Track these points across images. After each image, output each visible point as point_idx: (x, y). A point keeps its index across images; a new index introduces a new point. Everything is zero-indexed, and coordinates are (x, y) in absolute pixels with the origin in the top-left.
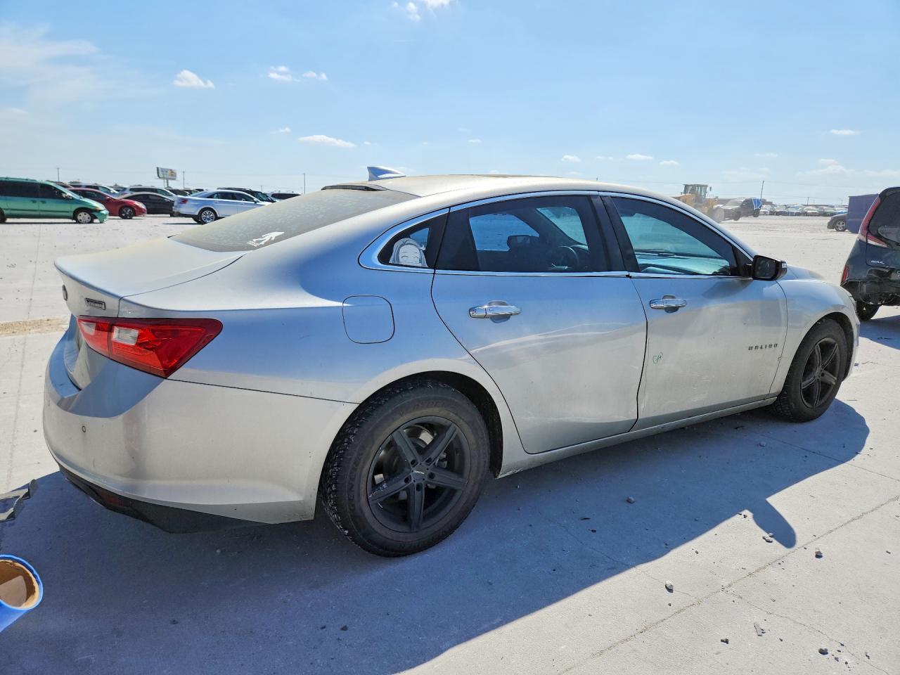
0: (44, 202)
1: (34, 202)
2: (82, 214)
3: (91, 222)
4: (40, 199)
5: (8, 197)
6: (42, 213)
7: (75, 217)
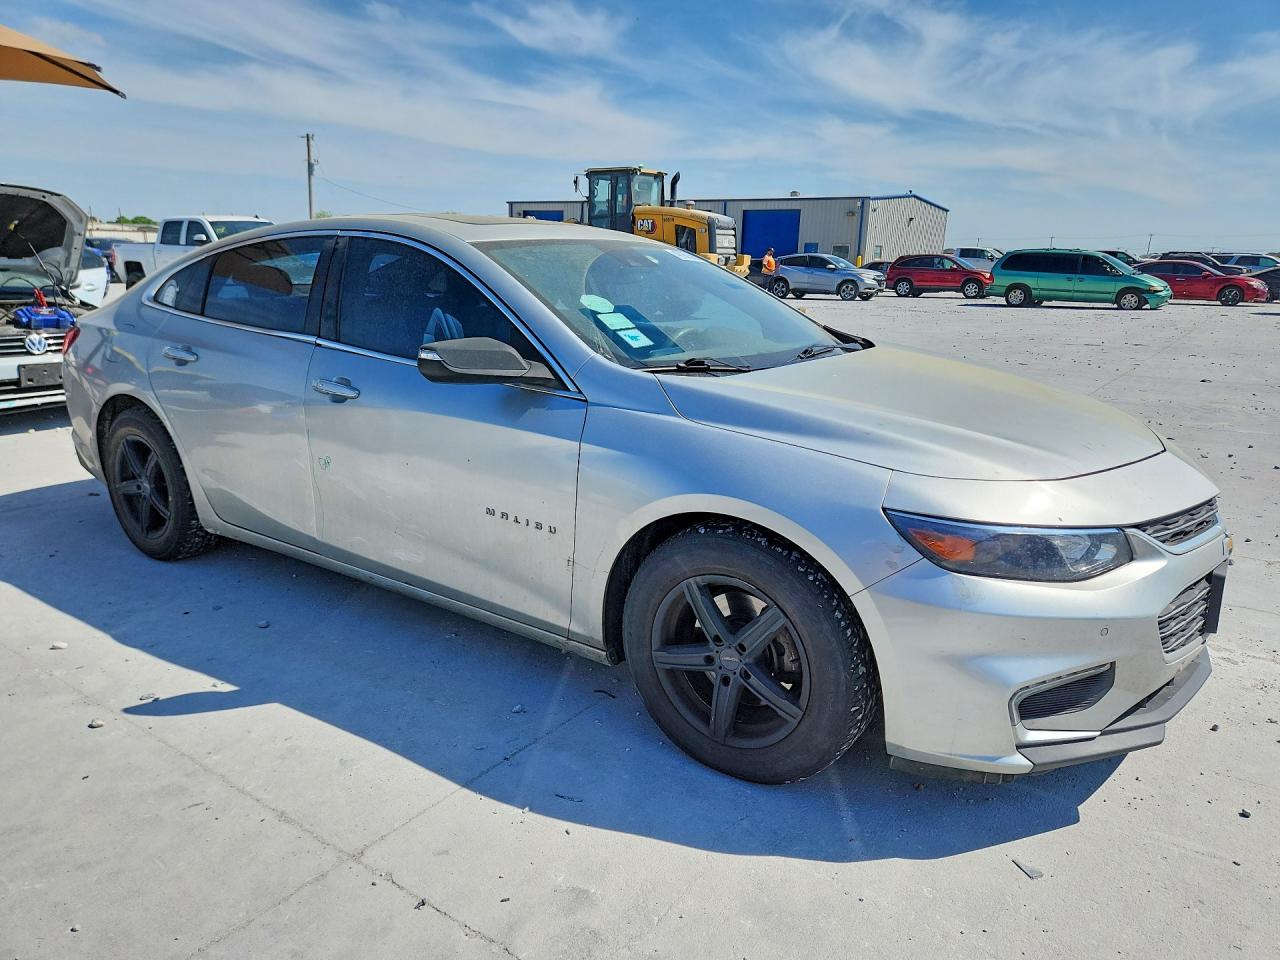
0: (1081, 280)
1: (1070, 279)
2: (1128, 296)
3: (1139, 308)
4: (1078, 276)
5: (1041, 274)
6: (1076, 294)
7: (1118, 300)
